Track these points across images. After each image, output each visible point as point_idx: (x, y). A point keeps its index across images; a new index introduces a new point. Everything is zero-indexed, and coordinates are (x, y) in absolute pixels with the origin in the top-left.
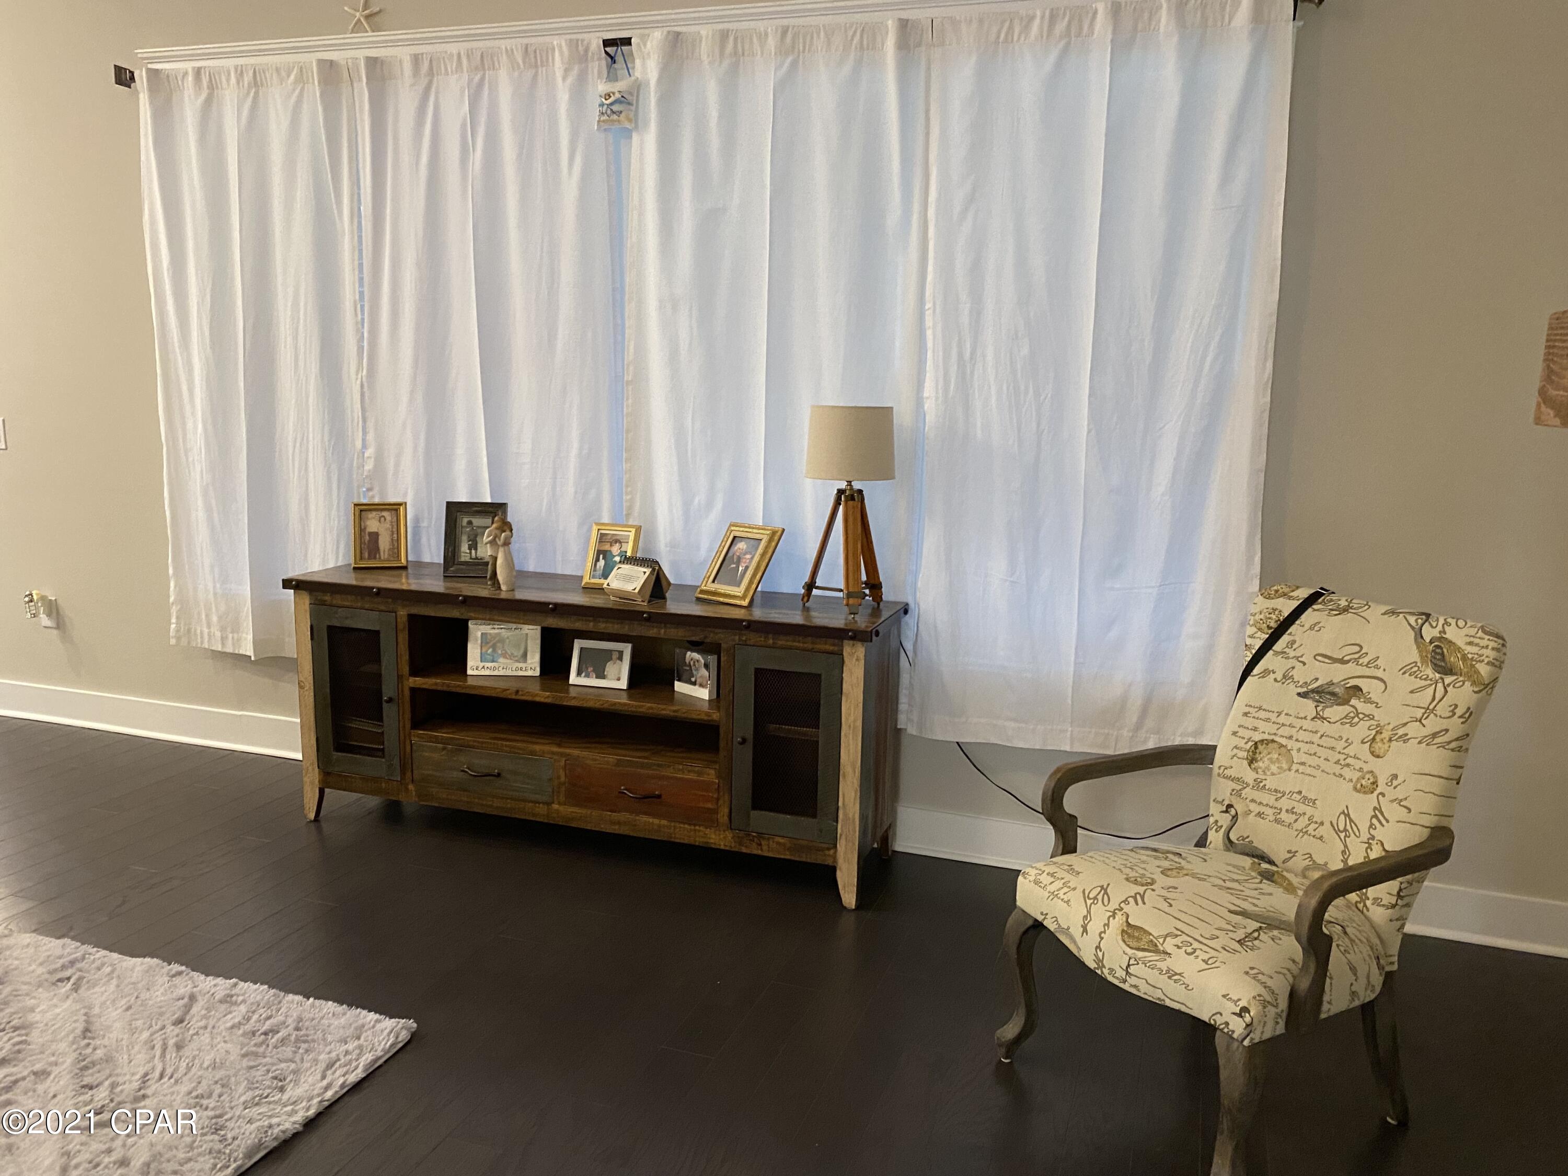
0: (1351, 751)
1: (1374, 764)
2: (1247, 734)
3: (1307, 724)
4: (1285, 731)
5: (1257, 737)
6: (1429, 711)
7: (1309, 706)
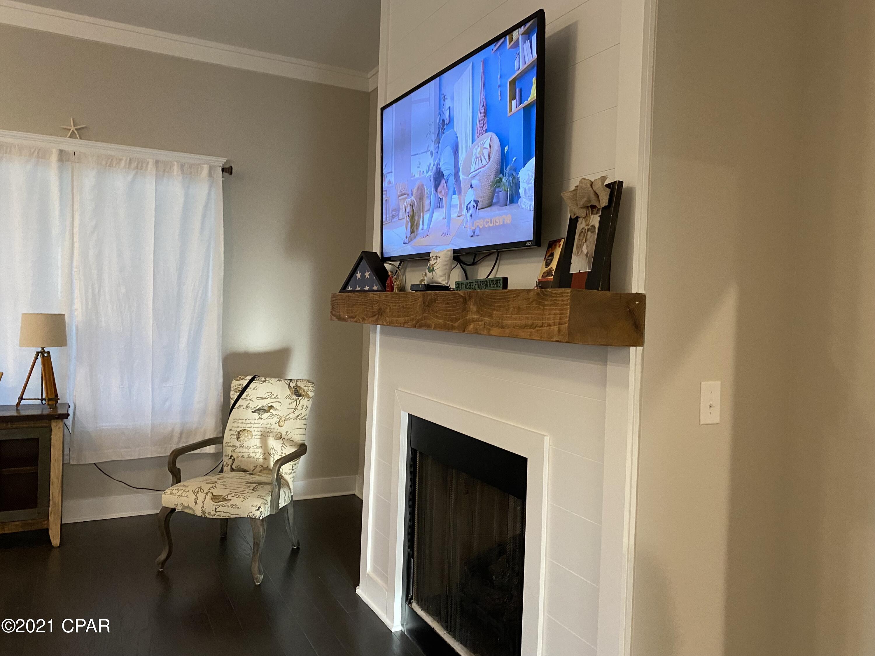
0: (272, 427)
1: (280, 429)
2: (235, 429)
3: (256, 421)
4: (249, 425)
5: (239, 429)
6: (295, 409)
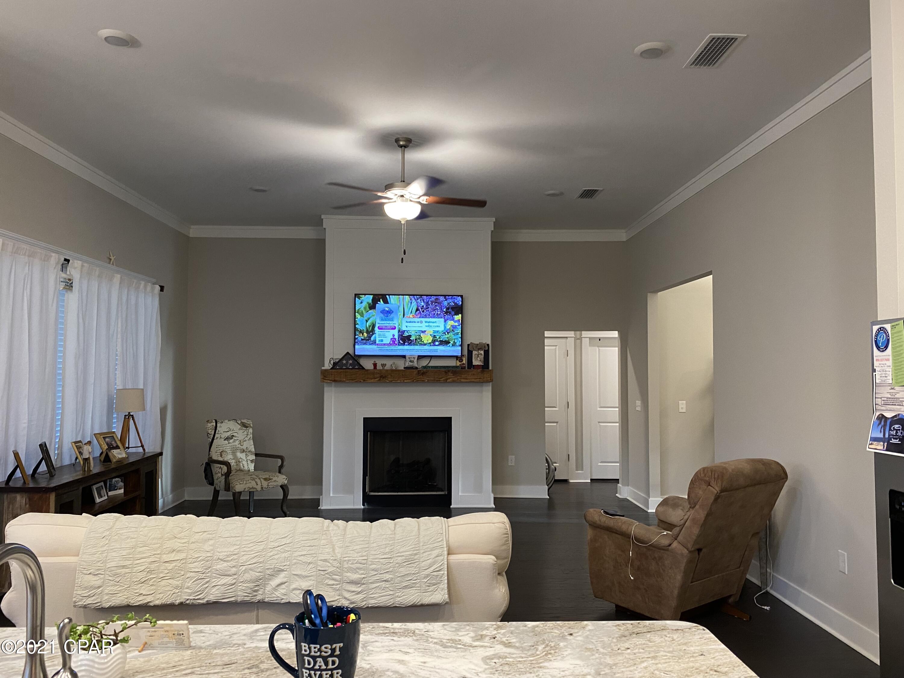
0: (237, 447)
1: (242, 447)
2: (219, 451)
3: (228, 445)
4: (225, 448)
5: (221, 451)
6: (247, 435)
7: (226, 442)
